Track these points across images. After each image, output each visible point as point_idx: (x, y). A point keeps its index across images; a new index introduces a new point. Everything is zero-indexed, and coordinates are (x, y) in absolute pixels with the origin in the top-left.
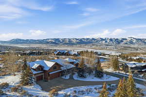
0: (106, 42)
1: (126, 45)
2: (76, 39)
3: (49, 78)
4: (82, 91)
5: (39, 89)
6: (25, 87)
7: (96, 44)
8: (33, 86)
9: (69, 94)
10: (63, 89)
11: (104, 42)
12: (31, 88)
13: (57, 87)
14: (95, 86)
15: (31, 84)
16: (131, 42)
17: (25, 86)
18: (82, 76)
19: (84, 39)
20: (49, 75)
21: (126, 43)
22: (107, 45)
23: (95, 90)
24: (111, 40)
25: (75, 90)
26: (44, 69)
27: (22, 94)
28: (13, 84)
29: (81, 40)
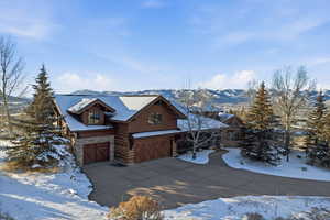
2: (211, 92)
3: (131, 153)
6: (15, 176)
8: (52, 177)
13: (159, 188)
15: (45, 166)
17: (17, 171)
29: (222, 94)
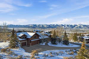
0: (65, 27)
1: (77, 29)
2: (46, 25)
3: (31, 44)
4: (57, 53)
5: (23, 51)
7: (59, 28)
8: (19, 49)
9: (46, 54)
10: (41, 51)
11: (64, 27)
12: (17, 50)
14: (65, 50)
15: (17, 47)
16: (80, 27)
18: (54, 43)
19: (51, 25)
20: (31, 41)
21: (77, 28)
22: (66, 29)
23: (66, 52)
24: (68, 26)
25: (51, 52)
26: (27, 37)
27: (9, 54)
28: (4, 47)
29: (49, 26)
